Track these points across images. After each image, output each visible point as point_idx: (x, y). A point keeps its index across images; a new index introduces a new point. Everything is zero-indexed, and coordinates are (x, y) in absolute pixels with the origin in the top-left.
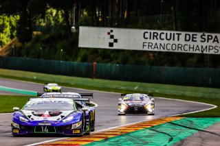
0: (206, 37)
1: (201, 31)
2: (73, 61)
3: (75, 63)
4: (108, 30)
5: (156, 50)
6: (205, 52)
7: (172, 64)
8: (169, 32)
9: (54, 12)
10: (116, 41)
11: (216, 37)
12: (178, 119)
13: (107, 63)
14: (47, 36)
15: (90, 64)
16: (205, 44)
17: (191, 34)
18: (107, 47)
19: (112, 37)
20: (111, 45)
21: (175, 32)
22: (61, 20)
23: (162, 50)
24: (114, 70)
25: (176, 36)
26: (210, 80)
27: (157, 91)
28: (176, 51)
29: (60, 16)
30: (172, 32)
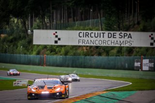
0: (123, 35)
1: (119, 31)
2: (30, 54)
3: (31, 56)
4: (54, 31)
5: (88, 45)
6: (122, 45)
7: (100, 54)
8: (96, 32)
9: (16, 20)
10: (59, 39)
11: (130, 34)
12: (105, 92)
13: (53, 55)
14: (11, 37)
15: (42, 56)
16: (122, 40)
17: (112, 32)
18: (53, 44)
19: (57, 36)
20: (56, 42)
21: (101, 32)
22: (21, 26)
23: (92, 45)
24: (58, 60)
25: (102, 34)
26: (127, 65)
27: (89, 74)
28: (102, 45)
29: (20, 23)
30: (99, 32)
